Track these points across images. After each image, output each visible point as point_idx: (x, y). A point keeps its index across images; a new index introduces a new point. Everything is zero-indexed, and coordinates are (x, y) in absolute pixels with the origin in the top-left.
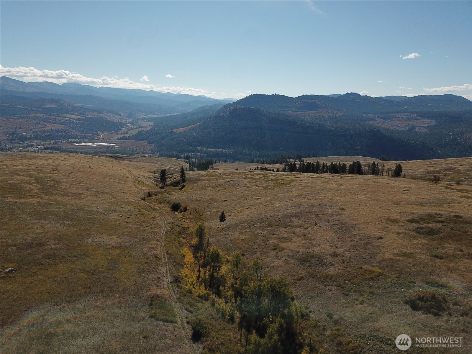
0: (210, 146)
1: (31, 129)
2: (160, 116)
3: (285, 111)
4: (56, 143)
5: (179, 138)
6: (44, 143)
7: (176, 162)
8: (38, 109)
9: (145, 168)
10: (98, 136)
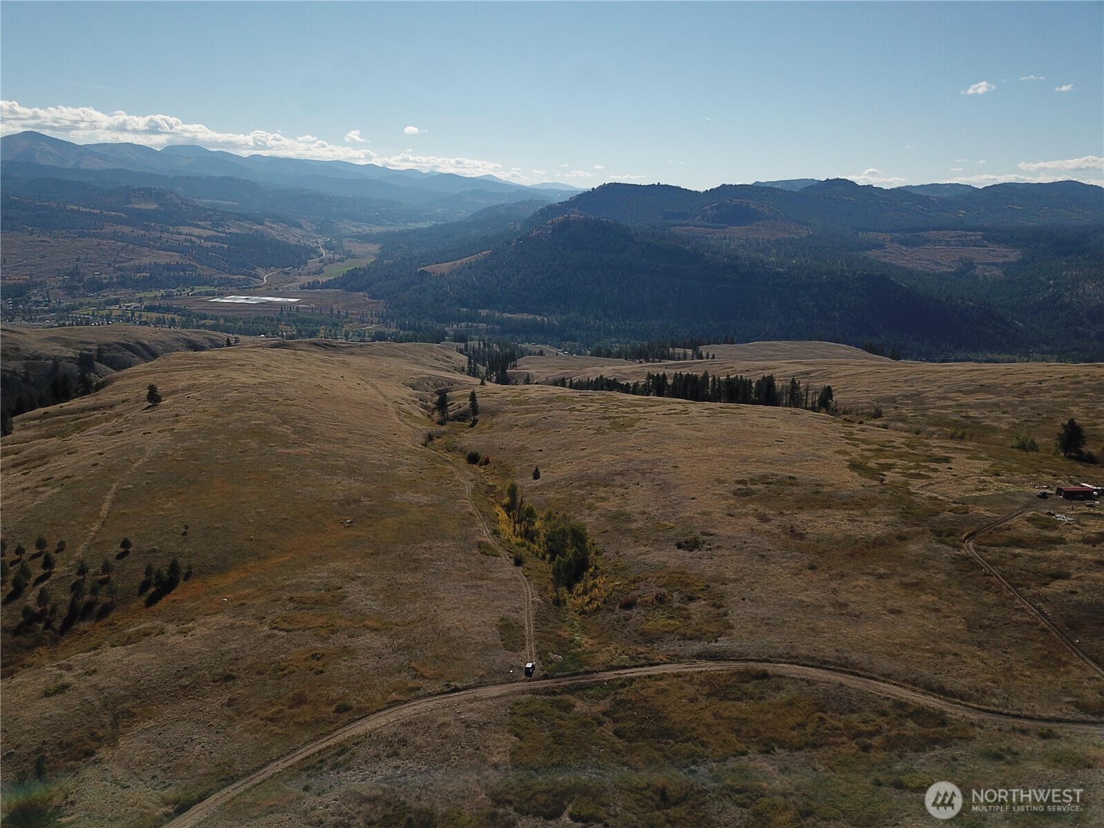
0: (509, 306)
1: (111, 264)
2: (392, 229)
3: (678, 225)
4: (169, 296)
5: (441, 288)
6: (142, 295)
7: (442, 352)
8: (119, 214)
9: (393, 376)
10: (258, 280)
